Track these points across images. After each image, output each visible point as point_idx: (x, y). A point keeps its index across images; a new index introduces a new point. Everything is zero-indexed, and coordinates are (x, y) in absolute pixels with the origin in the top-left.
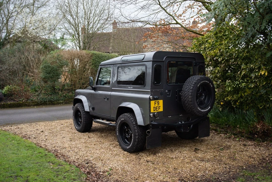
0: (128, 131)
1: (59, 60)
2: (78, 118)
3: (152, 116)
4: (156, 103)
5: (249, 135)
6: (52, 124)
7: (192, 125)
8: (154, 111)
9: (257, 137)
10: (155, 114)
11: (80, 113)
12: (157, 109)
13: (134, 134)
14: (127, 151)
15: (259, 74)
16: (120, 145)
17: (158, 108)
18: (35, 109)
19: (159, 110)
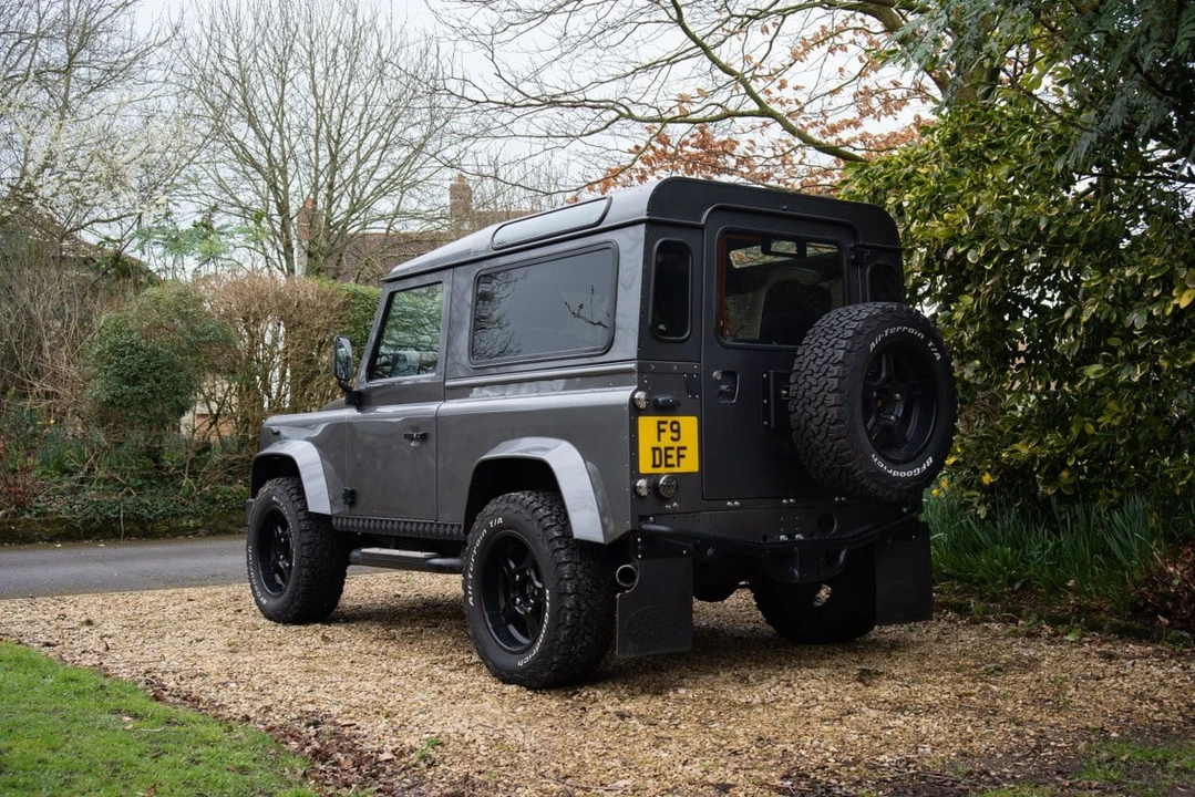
0: (527, 580)
1: (184, 317)
2: (273, 557)
3: (644, 493)
4: (662, 426)
5: (1130, 618)
6: (141, 601)
7: (843, 553)
8: (654, 466)
9: (1170, 625)
10: (661, 482)
11: (285, 525)
12: (670, 461)
13: (554, 589)
14: (519, 683)
15: (1169, 311)
16: (484, 657)
17: (674, 453)
18: (59, 551)
19: (679, 465)
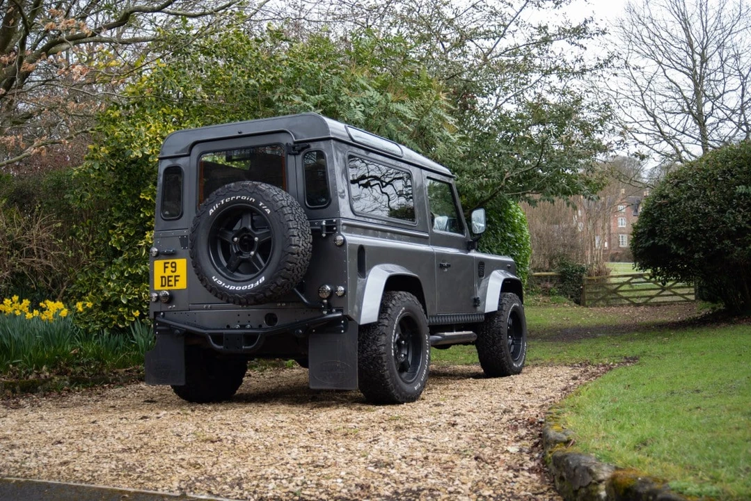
4: (167, 265)
8: (162, 286)
10: (161, 294)
12: (170, 283)
17: (173, 279)
19: (175, 285)
